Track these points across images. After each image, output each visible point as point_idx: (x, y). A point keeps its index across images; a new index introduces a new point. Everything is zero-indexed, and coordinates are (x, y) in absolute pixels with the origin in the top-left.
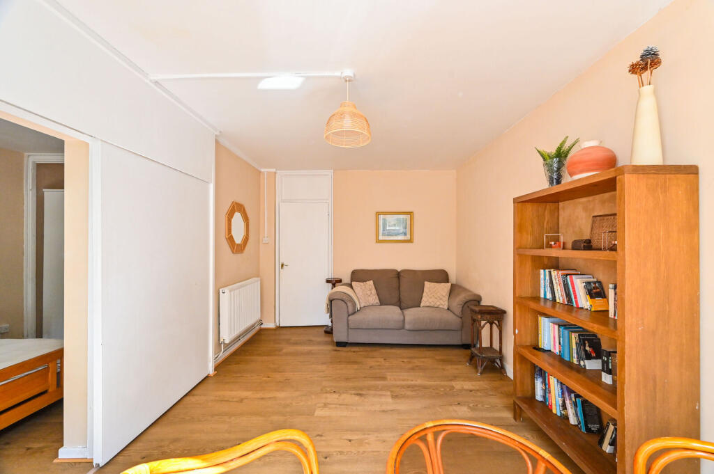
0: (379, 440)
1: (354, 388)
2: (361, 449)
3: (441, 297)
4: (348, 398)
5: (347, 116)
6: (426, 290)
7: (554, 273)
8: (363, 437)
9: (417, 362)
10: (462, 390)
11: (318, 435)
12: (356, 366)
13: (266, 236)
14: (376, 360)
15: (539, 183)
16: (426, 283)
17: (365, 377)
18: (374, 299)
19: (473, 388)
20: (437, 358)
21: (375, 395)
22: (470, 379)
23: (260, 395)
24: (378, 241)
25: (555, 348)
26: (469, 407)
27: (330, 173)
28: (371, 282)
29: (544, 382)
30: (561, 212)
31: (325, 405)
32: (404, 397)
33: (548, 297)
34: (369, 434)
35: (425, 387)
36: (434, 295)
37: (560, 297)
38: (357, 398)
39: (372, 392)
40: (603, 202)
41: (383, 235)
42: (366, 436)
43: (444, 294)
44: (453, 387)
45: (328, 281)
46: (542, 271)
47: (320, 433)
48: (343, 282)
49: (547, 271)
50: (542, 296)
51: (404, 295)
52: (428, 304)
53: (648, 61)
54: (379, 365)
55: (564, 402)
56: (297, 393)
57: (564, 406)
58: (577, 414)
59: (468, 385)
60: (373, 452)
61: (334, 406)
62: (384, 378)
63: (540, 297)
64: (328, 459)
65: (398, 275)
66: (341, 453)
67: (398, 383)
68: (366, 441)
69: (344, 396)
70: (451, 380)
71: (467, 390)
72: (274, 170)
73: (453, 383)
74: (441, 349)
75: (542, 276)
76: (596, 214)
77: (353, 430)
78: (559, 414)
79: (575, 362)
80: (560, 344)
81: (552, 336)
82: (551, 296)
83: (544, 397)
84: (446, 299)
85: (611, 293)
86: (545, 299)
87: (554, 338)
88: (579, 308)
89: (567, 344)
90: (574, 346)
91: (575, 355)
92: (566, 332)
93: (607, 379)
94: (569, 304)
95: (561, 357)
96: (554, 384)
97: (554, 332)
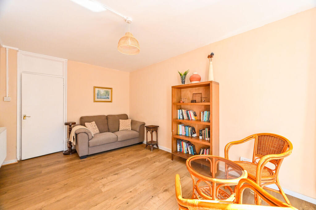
0: (141, 186)
1: (111, 173)
2: (139, 192)
3: (128, 125)
4: (112, 178)
5: (129, 39)
6: (121, 123)
7: (183, 111)
8: (134, 188)
9: (127, 154)
10: (151, 158)
11: (114, 198)
12: (101, 164)
13: (7, 96)
14: (108, 158)
15: (178, 83)
16: (120, 120)
17: (111, 167)
18: (97, 131)
19: (154, 156)
20: (134, 150)
21: (123, 172)
22: (150, 153)
23: (53, 200)
24: (95, 101)
25: (183, 133)
26: (158, 162)
27: (65, 60)
28: (94, 122)
29: (180, 145)
30: (182, 92)
31: (104, 185)
32: (135, 167)
33: (181, 118)
34: (136, 186)
35: (139, 161)
36: (125, 125)
37: (185, 117)
38: (116, 176)
39: (120, 171)
40: (196, 90)
41: (98, 98)
42: (135, 187)
43: (129, 124)
44: (148, 158)
45: (66, 124)
46: (178, 110)
47: (114, 197)
48: (76, 124)
49: (180, 110)
50: (178, 118)
51: (110, 127)
52: (123, 129)
53: (211, 56)
54: (113, 160)
55: (187, 148)
56: (81, 188)
57: (188, 150)
58: (191, 151)
59: (152, 155)
60: (143, 190)
61: (108, 184)
62: (120, 164)
63: (178, 119)
64: (129, 203)
65: (107, 117)
66: (132, 198)
67: (127, 164)
68: (137, 188)
69: (109, 178)
70: (145, 156)
71: (153, 157)
72: (17, 49)
73: (147, 156)
74: (132, 147)
75: (178, 112)
76: (194, 93)
77: (128, 188)
78: (186, 153)
79: (190, 136)
80: (185, 132)
81: (182, 130)
82: (182, 118)
83: (180, 150)
84: (130, 126)
85: (202, 114)
86: (180, 119)
87: (183, 130)
88: (192, 120)
89: (188, 131)
90: (190, 131)
91: (190, 134)
92: (187, 128)
93: (201, 137)
94: (189, 119)
95: (186, 136)
96: (184, 144)
97: (183, 128)
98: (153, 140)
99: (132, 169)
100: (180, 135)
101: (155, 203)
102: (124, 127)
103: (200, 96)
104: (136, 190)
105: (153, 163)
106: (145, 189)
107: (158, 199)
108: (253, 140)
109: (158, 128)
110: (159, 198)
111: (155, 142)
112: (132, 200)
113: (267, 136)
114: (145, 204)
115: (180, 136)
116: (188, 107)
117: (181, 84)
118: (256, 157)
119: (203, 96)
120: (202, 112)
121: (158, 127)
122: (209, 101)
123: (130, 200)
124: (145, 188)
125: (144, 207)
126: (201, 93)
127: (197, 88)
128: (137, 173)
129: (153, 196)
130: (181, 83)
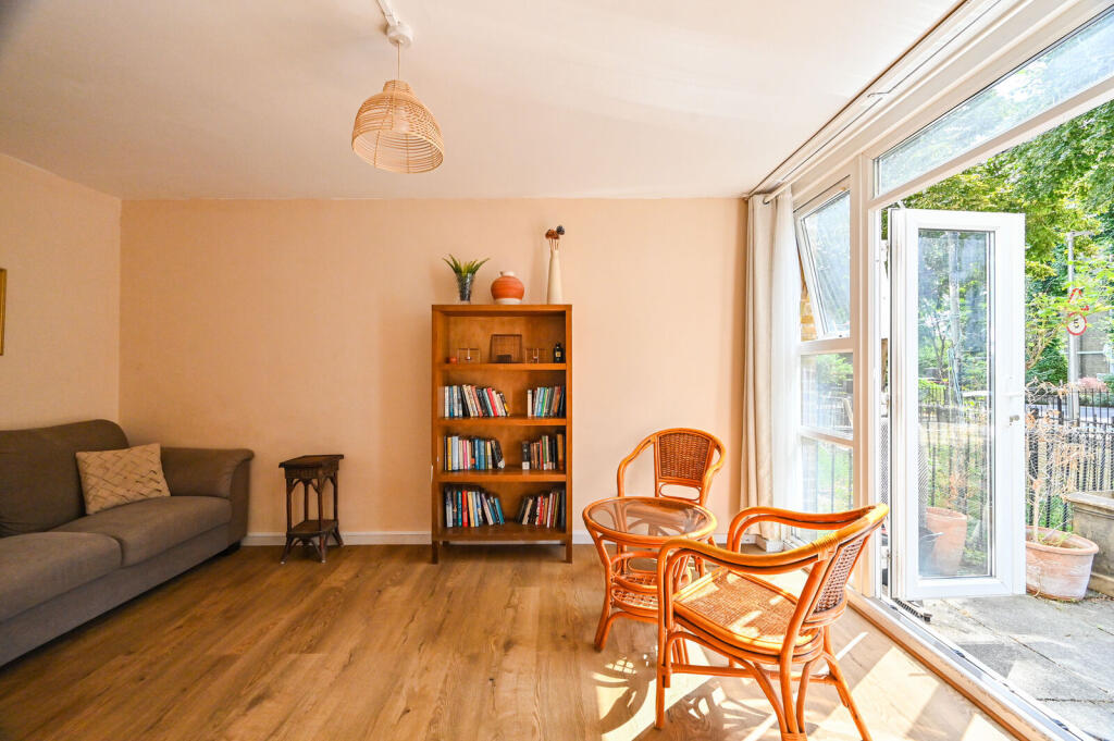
0: (422, 675)
3: (150, 474)
7: (467, 389)
8: (404, 694)
16: (81, 455)
25: (465, 464)
26: (393, 585)
29: (455, 505)
32: (320, 639)
33: (456, 414)
36: (123, 477)
37: (474, 410)
43: (154, 468)
46: (447, 388)
49: (455, 388)
50: (447, 415)
53: (557, 235)
55: (483, 509)
57: (483, 514)
58: (496, 513)
63: (443, 417)
66: (434, 722)
67: (265, 641)
68: (417, 689)
71: (353, 579)
75: (447, 394)
76: (494, 333)
78: (477, 525)
79: (490, 467)
80: (473, 457)
81: (461, 453)
82: (461, 413)
83: (455, 521)
84: (160, 476)
85: (530, 396)
86: (452, 416)
87: (465, 455)
88: (496, 416)
89: (482, 454)
90: (489, 453)
91: (490, 461)
92: (482, 444)
93: (526, 466)
94: (486, 415)
95: (475, 469)
96: (472, 498)
97: (465, 447)
98: (324, 517)
99: (311, 649)
100: (453, 471)
101: (516, 690)
102: (121, 491)
103: (517, 342)
104: (418, 697)
105: (377, 598)
106: (447, 676)
107: (511, 675)
108: (650, 449)
109: (341, 461)
110: (510, 672)
111: (328, 521)
112: (443, 726)
113: (675, 434)
114: (494, 708)
115: (456, 474)
116: (478, 376)
117: (457, 301)
118: (660, 484)
119: (525, 343)
120: (529, 391)
121: (342, 457)
122: (562, 360)
123: (433, 731)
124: (443, 675)
125: (500, 717)
126: (520, 336)
127: (506, 318)
128: (355, 649)
129: (491, 676)
130: (459, 298)
